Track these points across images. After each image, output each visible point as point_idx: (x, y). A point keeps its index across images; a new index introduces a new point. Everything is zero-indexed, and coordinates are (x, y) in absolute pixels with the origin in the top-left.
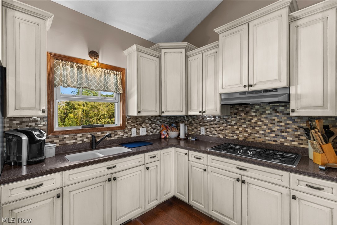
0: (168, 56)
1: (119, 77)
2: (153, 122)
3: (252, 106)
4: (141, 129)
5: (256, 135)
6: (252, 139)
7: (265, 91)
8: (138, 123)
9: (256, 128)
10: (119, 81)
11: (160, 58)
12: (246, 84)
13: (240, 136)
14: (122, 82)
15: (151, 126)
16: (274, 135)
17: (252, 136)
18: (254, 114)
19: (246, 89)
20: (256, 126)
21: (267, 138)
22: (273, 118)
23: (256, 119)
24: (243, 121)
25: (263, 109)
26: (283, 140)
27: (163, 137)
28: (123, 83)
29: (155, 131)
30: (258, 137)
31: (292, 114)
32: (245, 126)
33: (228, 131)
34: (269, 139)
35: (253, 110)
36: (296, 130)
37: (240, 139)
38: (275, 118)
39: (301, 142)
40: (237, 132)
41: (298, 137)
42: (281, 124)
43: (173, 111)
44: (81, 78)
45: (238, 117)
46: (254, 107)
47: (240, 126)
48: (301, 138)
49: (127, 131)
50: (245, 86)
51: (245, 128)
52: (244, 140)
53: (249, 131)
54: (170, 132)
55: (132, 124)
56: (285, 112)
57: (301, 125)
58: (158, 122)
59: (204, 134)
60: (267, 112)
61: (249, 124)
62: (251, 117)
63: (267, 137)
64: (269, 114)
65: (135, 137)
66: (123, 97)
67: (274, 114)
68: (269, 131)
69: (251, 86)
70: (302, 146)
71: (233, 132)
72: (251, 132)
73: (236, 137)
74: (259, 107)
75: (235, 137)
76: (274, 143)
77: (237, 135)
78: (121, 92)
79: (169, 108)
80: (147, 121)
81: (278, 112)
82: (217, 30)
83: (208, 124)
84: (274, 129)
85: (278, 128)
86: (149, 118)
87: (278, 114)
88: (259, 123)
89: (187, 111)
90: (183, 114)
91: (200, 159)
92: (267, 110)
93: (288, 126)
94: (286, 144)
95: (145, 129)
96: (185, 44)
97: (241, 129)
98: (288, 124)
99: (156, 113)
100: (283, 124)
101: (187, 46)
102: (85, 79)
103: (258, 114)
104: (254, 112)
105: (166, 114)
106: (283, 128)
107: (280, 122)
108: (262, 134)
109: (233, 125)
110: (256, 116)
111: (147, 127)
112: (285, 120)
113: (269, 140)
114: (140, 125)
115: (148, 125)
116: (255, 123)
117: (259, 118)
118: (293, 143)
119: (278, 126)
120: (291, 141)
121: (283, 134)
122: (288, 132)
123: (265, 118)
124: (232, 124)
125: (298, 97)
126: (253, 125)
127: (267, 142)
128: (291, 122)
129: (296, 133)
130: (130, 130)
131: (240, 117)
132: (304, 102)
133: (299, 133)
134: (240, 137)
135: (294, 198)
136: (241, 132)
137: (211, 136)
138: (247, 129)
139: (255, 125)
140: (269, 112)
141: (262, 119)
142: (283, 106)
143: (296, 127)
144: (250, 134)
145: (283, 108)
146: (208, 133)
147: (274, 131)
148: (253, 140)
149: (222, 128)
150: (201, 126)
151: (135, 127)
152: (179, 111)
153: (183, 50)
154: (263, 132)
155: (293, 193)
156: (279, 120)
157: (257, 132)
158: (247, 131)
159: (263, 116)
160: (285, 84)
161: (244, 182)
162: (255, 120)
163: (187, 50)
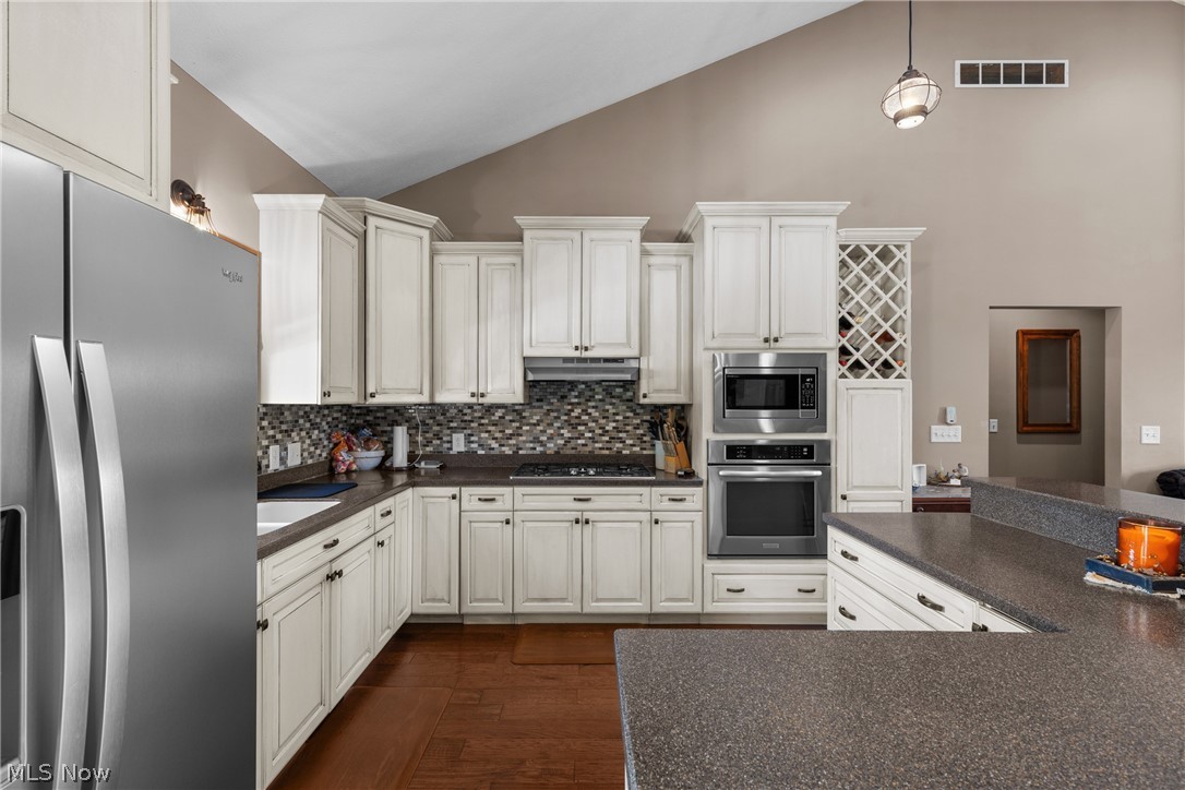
0: (387, 238)
2: (314, 426)
3: (573, 384)
4: (290, 446)
5: (580, 442)
6: (573, 448)
7: (607, 360)
8: (284, 427)
9: (580, 428)
11: (363, 238)
12: (579, 344)
13: (548, 445)
15: (310, 437)
16: (607, 438)
17: (573, 443)
18: (576, 400)
19: (577, 354)
20: (579, 425)
21: (597, 445)
22: (607, 407)
23: (580, 411)
24: (555, 414)
25: (591, 390)
26: (621, 445)
27: (343, 468)
29: (318, 452)
30: (583, 445)
31: (642, 401)
32: (559, 425)
33: (524, 438)
34: (600, 445)
35: (573, 393)
36: (637, 427)
37: (548, 452)
38: (610, 407)
39: (644, 445)
40: (544, 438)
41: (640, 438)
42: (617, 418)
43: (398, 391)
45: (546, 408)
46: (576, 387)
47: (548, 425)
48: (645, 439)
50: (577, 348)
51: (559, 428)
52: (557, 453)
53: (567, 435)
54: (360, 453)
55: (271, 433)
56: (625, 397)
57: (645, 418)
58: (324, 424)
59: (462, 449)
60: (597, 397)
61: (566, 421)
62: (569, 407)
63: (597, 442)
64: (600, 400)
65: (277, 473)
67: (608, 400)
68: (600, 431)
69: (586, 349)
70: (645, 452)
71: (536, 440)
72: (570, 435)
73: (542, 449)
74: (583, 386)
75: (539, 449)
76: (607, 452)
77: (542, 444)
79: (387, 383)
80: (301, 421)
81: (613, 397)
82: (520, 220)
83: (474, 425)
84: (607, 428)
85: (614, 424)
87: (614, 401)
88: (585, 418)
90: (425, 399)
91: (493, 500)
92: (597, 394)
93: (627, 421)
94: (624, 452)
95: (299, 444)
96: (433, 220)
97: (550, 431)
98: (628, 418)
99: (353, 398)
100: (620, 418)
101: (435, 226)
103: (582, 400)
104: (576, 397)
106: (621, 425)
107: (617, 414)
108: (590, 438)
109: (534, 425)
110: (579, 404)
111: (302, 441)
112: (625, 411)
113: (600, 449)
114: (287, 433)
115: (303, 434)
116: (576, 417)
117: (584, 407)
118: (635, 449)
119: (614, 421)
120: (632, 445)
121: (621, 435)
122: (627, 432)
123: (593, 407)
124: (532, 421)
125: (651, 374)
126: (574, 421)
127: (597, 452)
128: (631, 414)
129: (638, 432)
130: (266, 451)
131: (548, 408)
132: (658, 382)
133: (642, 432)
134: (550, 448)
135: (657, 522)
136: (551, 438)
137: (481, 452)
138: (562, 431)
139: (577, 421)
140: (600, 397)
141: (590, 411)
142: (621, 387)
143: (638, 421)
144: (568, 441)
145: (621, 390)
146: (474, 446)
147: (607, 431)
148: (573, 452)
149: (508, 431)
150: (455, 430)
151: (276, 442)
152: (412, 391)
153: (426, 235)
154: (590, 435)
155: (656, 515)
156: (614, 411)
157: (581, 436)
158: (562, 435)
159: (590, 404)
160: (635, 353)
161: (587, 522)
162: (577, 411)
163: (433, 236)
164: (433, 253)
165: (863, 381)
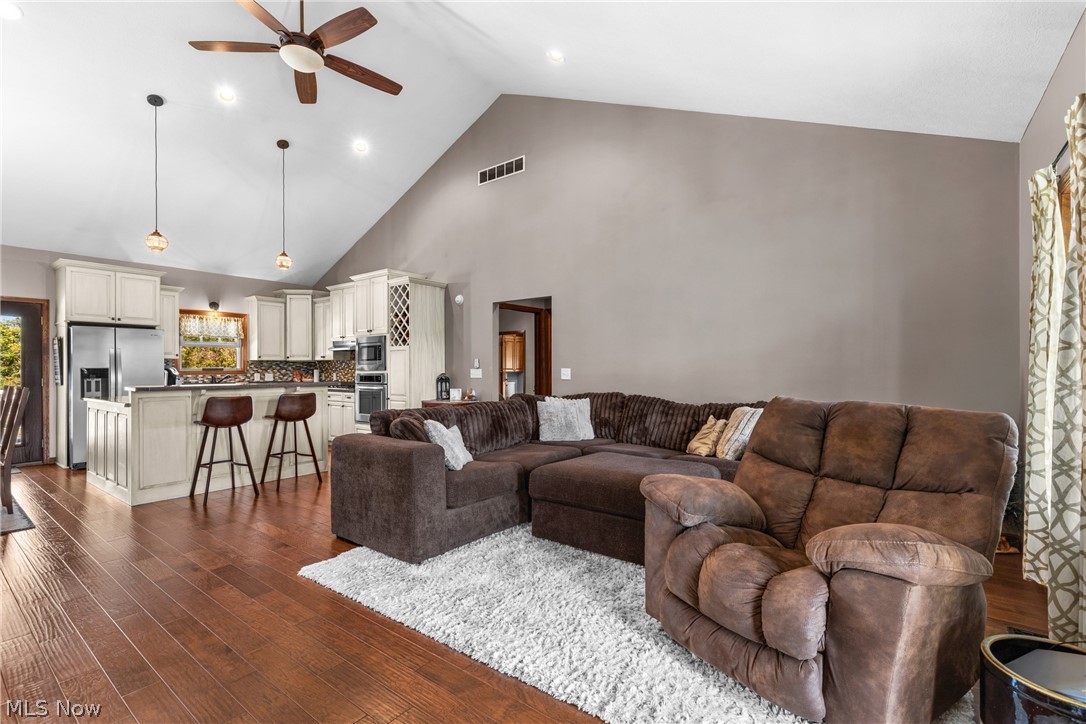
0: (293, 302)
1: (240, 323)
2: (282, 368)
4: (266, 374)
8: (263, 368)
10: (240, 327)
11: (285, 304)
12: (342, 336)
14: (243, 328)
15: (280, 372)
28: (245, 329)
29: (285, 378)
43: (299, 356)
44: (202, 327)
49: (249, 375)
54: (304, 379)
55: (255, 369)
58: (290, 368)
66: (245, 342)
78: (242, 337)
79: (294, 353)
80: (274, 366)
82: (328, 288)
86: (277, 363)
89: (313, 357)
90: (310, 359)
95: (272, 374)
96: (311, 291)
99: (282, 359)
101: (314, 293)
102: (206, 328)
105: (290, 359)
111: (274, 373)
114: (266, 370)
115: (275, 371)
130: (252, 375)
150: (334, 371)
151: (259, 372)
152: (304, 356)
153: (310, 297)
163: (313, 297)
164: (313, 303)
165: (398, 347)
